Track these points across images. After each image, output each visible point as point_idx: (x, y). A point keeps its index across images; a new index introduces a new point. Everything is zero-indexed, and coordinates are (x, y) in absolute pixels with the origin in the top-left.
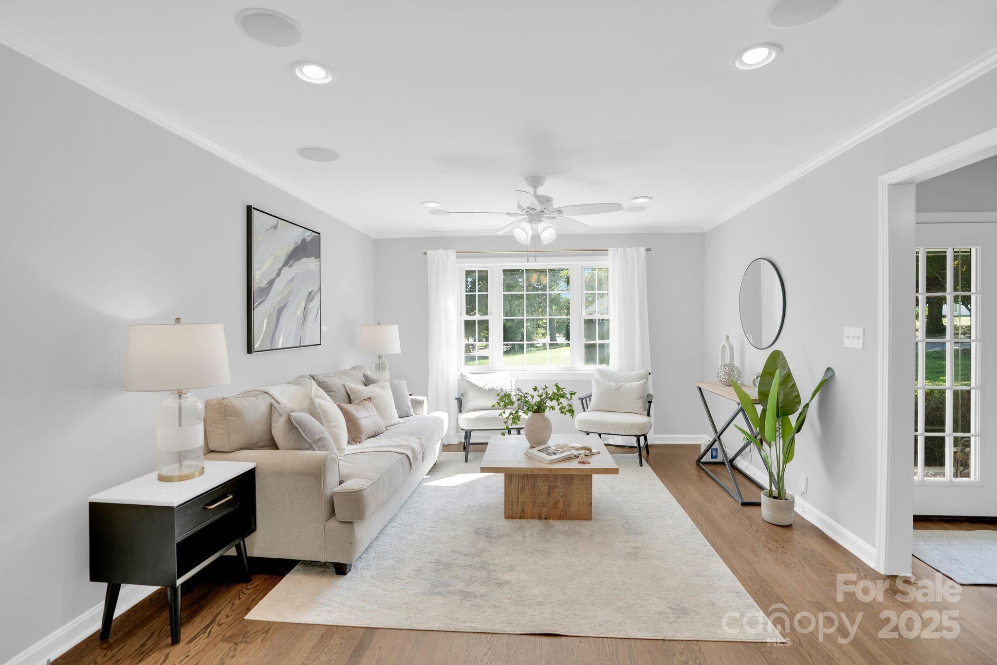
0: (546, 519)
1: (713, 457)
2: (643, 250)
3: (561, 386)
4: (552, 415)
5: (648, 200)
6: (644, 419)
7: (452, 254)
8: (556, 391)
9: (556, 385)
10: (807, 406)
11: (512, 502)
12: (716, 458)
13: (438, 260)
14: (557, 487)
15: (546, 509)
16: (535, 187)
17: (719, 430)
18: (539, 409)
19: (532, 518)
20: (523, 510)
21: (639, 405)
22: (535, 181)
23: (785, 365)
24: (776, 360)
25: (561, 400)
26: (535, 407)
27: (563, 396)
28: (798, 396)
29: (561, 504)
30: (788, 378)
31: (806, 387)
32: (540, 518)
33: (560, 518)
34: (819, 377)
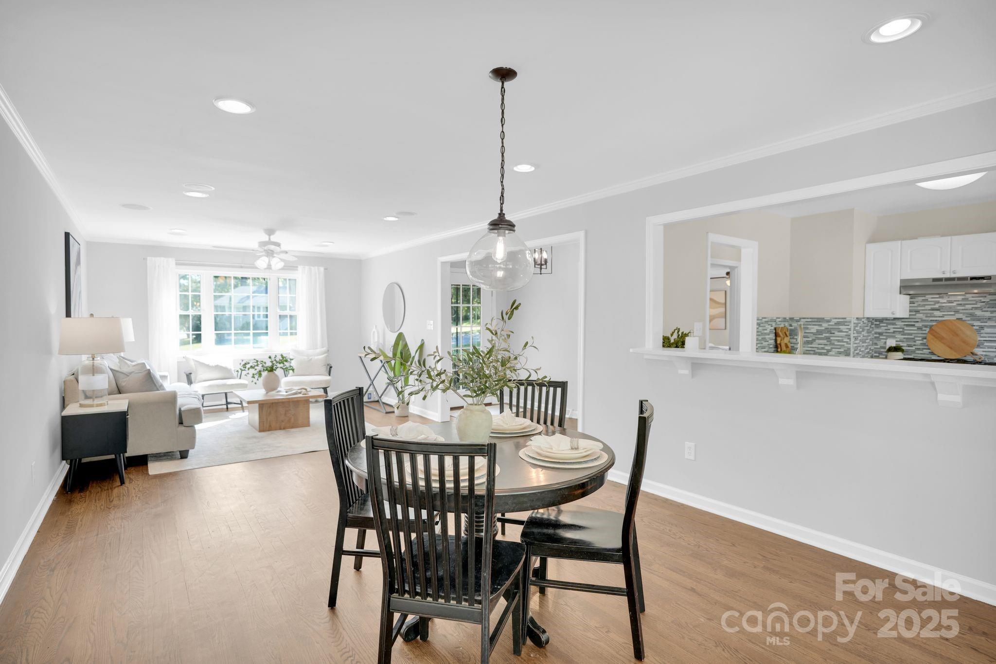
0: (284, 429)
1: (369, 398)
2: (322, 269)
3: (284, 356)
4: (279, 372)
5: (332, 244)
6: (328, 378)
7: (172, 261)
8: (281, 359)
9: (282, 355)
10: (414, 357)
11: (264, 422)
12: (370, 398)
13: (159, 266)
14: (290, 410)
15: (283, 423)
16: (270, 235)
17: (372, 379)
18: (271, 370)
19: (276, 430)
20: (270, 426)
21: (324, 370)
22: (270, 232)
23: (404, 340)
24: (400, 337)
25: (285, 363)
26: (269, 369)
27: (286, 361)
28: (410, 354)
29: (292, 420)
30: (406, 345)
31: (413, 349)
32: (280, 429)
33: (292, 427)
34: (419, 344)
